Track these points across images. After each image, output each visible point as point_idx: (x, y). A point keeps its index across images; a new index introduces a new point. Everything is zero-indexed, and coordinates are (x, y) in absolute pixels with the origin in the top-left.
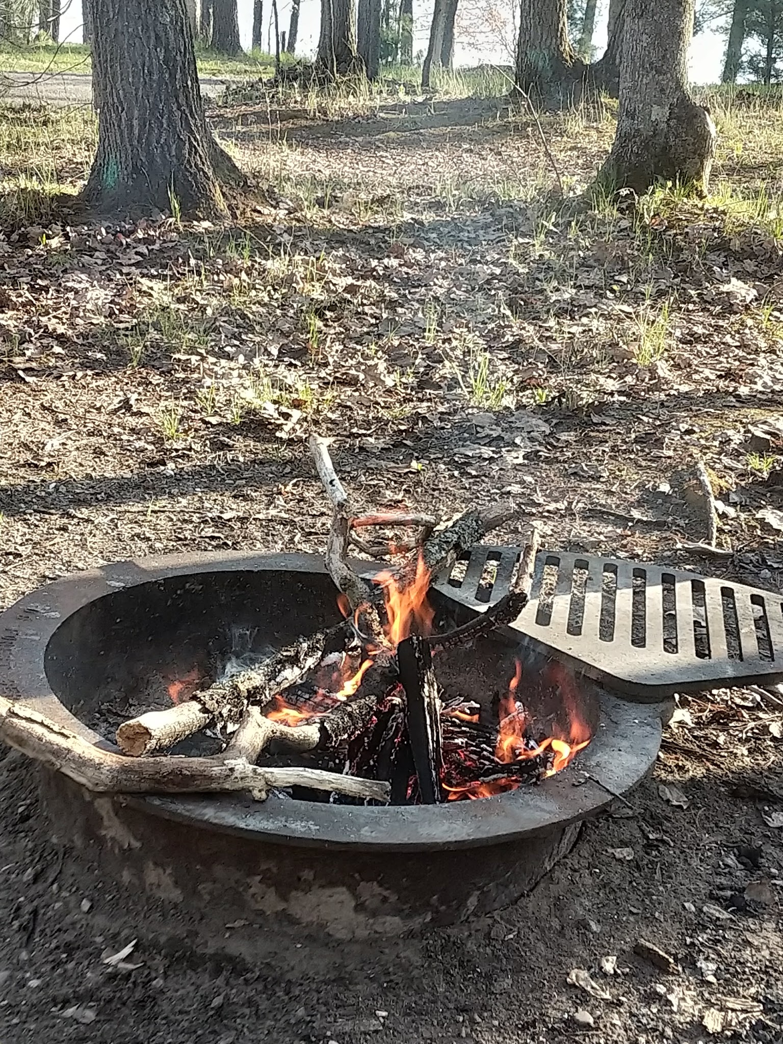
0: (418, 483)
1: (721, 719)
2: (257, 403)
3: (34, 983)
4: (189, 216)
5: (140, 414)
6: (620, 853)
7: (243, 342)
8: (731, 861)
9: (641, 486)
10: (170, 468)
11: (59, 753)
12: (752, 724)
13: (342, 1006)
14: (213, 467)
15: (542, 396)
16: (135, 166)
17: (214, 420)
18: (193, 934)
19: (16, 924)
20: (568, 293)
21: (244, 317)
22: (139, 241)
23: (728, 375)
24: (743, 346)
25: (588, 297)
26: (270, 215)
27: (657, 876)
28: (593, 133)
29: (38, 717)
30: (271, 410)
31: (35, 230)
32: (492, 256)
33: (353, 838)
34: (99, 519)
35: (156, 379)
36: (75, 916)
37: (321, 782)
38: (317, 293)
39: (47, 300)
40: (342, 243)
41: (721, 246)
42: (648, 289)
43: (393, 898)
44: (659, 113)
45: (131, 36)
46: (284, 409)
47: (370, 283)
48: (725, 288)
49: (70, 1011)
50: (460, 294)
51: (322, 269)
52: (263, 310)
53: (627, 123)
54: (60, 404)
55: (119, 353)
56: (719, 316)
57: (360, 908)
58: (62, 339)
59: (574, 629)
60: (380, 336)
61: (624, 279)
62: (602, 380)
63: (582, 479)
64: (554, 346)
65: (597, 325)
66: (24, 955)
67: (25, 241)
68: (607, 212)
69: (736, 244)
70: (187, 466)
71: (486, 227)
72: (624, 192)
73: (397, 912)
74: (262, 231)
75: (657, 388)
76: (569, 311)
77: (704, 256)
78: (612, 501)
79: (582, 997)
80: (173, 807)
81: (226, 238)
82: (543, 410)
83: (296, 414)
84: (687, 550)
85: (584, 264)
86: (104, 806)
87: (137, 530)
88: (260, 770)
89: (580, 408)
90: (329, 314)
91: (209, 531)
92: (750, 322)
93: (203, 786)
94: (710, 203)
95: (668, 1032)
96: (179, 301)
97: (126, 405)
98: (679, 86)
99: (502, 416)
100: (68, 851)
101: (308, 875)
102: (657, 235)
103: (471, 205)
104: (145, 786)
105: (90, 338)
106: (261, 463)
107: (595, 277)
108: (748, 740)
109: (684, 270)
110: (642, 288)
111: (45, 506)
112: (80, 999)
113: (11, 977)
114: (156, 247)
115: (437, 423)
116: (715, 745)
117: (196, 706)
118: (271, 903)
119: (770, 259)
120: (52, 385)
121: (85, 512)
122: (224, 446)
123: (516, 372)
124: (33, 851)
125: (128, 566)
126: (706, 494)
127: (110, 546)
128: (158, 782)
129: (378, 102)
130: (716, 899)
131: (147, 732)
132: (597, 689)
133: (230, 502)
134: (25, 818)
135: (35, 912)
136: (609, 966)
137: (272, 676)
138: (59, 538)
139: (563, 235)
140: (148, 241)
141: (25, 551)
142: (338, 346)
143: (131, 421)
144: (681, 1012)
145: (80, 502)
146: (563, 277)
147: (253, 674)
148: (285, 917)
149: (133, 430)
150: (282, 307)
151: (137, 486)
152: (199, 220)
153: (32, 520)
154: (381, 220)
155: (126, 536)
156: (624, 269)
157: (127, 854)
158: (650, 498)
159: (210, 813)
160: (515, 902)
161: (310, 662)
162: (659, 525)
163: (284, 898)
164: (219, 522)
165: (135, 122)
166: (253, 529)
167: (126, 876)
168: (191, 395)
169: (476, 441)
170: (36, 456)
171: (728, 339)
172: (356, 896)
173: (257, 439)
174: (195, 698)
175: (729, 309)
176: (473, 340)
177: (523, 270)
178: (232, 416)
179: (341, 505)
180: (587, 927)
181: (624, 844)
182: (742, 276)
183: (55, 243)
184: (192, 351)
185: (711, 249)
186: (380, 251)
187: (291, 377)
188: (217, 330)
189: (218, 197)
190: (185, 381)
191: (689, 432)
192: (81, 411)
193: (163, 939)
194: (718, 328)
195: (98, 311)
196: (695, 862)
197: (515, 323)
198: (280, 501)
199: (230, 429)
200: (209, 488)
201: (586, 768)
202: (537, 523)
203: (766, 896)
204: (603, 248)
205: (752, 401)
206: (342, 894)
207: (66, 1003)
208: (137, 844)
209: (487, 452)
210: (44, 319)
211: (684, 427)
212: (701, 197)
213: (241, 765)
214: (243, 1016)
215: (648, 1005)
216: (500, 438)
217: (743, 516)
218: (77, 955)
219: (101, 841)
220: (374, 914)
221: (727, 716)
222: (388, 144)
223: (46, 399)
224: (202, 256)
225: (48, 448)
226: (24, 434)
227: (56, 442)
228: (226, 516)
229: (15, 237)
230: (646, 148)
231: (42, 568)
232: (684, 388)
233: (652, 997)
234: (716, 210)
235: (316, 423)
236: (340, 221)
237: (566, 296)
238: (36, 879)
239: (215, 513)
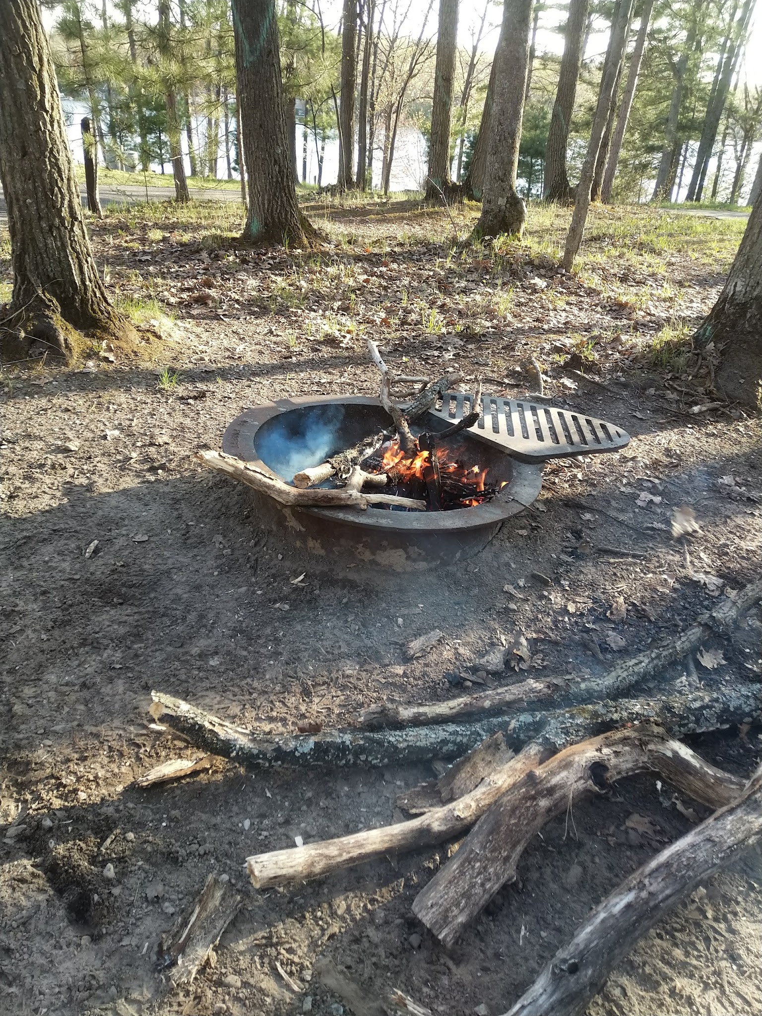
0: (407, 367)
1: (555, 472)
2: (330, 331)
3: (259, 592)
4: (292, 247)
5: (278, 336)
6: (521, 532)
7: (320, 304)
8: (569, 535)
9: (507, 369)
10: (294, 359)
11: (269, 487)
12: (569, 474)
13: (403, 602)
14: (313, 359)
15: (459, 328)
16: (266, 223)
17: (312, 338)
18: (331, 570)
19: (248, 565)
20: (463, 284)
21: (319, 292)
22: (269, 258)
23: (538, 320)
24: (542, 307)
25: (472, 285)
26: (329, 248)
27: (538, 542)
28: (462, 217)
29: (259, 470)
30: (337, 334)
31: (222, 252)
32: (427, 267)
33: (409, 527)
34: (265, 382)
35: (283, 320)
36: (275, 562)
37: (393, 501)
38: (351, 282)
39: (230, 284)
40: (361, 261)
41: (530, 263)
42: (499, 282)
43: (424, 554)
44: (502, 202)
45: (263, 159)
46: (343, 334)
47: (374, 278)
48: (532, 281)
49: (278, 605)
50: (415, 284)
51: (353, 271)
52: (328, 290)
53: (487, 205)
54: (241, 331)
55: (265, 308)
56: (530, 294)
57: (408, 558)
58: (237, 301)
59: (496, 430)
60: (381, 302)
61: (488, 277)
62: (483, 322)
63: (480, 365)
64: (460, 307)
65: (478, 298)
66: (253, 580)
67: (217, 258)
68: (477, 246)
69: (536, 262)
70: (302, 359)
71: (424, 254)
72: (487, 238)
73: (424, 560)
74: (325, 254)
75: (508, 325)
76: (465, 291)
77: (522, 267)
78: (495, 375)
79: (511, 597)
80: (324, 512)
81: (309, 257)
82: (460, 335)
83: (349, 336)
84: (531, 397)
85: (470, 271)
86: (287, 512)
87: (283, 387)
88: (364, 495)
89: (476, 334)
90: (358, 292)
91: (315, 388)
92: (544, 297)
93: (336, 502)
94: (523, 244)
95: (551, 613)
96: (290, 285)
97: (271, 332)
98: (511, 188)
99: (441, 337)
100: (270, 532)
101: (385, 543)
102: (502, 257)
103: (416, 244)
104: (310, 502)
105: (251, 302)
106: (335, 358)
107: (475, 276)
108: (568, 481)
109: (514, 273)
110: (497, 281)
111: (239, 377)
112: (282, 599)
113: (248, 590)
114: (277, 261)
115: (412, 341)
116: (554, 483)
117: (329, 466)
118: (367, 556)
119: (551, 269)
120: (236, 322)
121: (258, 379)
122: (317, 350)
123: (445, 318)
124: (253, 532)
125: (286, 402)
126: (537, 372)
127: (271, 394)
128: (316, 501)
129: (366, 202)
130: (565, 552)
131: (308, 478)
132: (509, 458)
133: (323, 375)
134: (248, 517)
135: (257, 560)
136: (521, 584)
137: (361, 452)
138: (247, 390)
139: (459, 257)
140: (273, 258)
141: (233, 396)
142: (363, 306)
143: (274, 339)
144: (556, 604)
145: (255, 374)
146: (461, 277)
147: (353, 451)
148: (374, 562)
149: (275, 343)
150: (336, 288)
151: (280, 368)
152: (296, 248)
153: (234, 382)
154: (376, 250)
155: (278, 390)
156: (487, 273)
157: (299, 534)
158: (512, 374)
159: (341, 515)
160: (476, 555)
161: (378, 446)
162: (517, 386)
163: (373, 554)
164: (319, 384)
165: (266, 202)
166: (335, 387)
167: (298, 544)
168: (300, 328)
169: (431, 348)
170: (233, 354)
171: (535, 304)
172: (407, 553)
173: (331, 347)
174: (328, 462)
175: (535, 291)
176: (423, 304)
177: (443, 273)
178: (320, 337)
179: (386, 373)
180: (510, 566)
181: (522, 528)
182: (540, 276)
183: (231, 258)
184: (298, 307)
185: (526, 264)
186: (379, 263)
187: (343, 320)
188: (308, 299)
189: (304, 238)
190: (296, 321)
191: (526, 344)
192: (250, 334)
193: (317, 572)
194: (530, 300)
195: (253, 289)
196: (553, 536)
197: (441, 296)
198: (346, 374)
199: (319, 343)
200: (313, 369)
201: (511, 494)
202: (462, 385)
203: (587, 551)
204: (478, 263)
205: (550, 331)
206: (401, 552)
207: (275, 602)
208: (303, 530)
209: (436, 353)
210: (229, 293)
211: (523, 342)
212: (519, 241)
213: (355, 493)
214: (357, 607)
215: (540, 600)
216: (441, 347)
217: (554, 381)
218: (278, 579)
219: (285, 528)
220: (415, 561)
221: (557, 471)
222: (372, 221)
223: (234, 328)
224: (298, 266)
225: (238, 350)
226: (226, 343)
227: (241, 347)
228: (322, 381)
229: (213, 256)
230: (496, 217)
231: (241, 404)
232: (519, 326)
233: (541, 597)
234: (526, 247)
235: (357, 340)
236: (358, 251)
237: (463, 285)
238: (256, 545)
239: (317, 380)
